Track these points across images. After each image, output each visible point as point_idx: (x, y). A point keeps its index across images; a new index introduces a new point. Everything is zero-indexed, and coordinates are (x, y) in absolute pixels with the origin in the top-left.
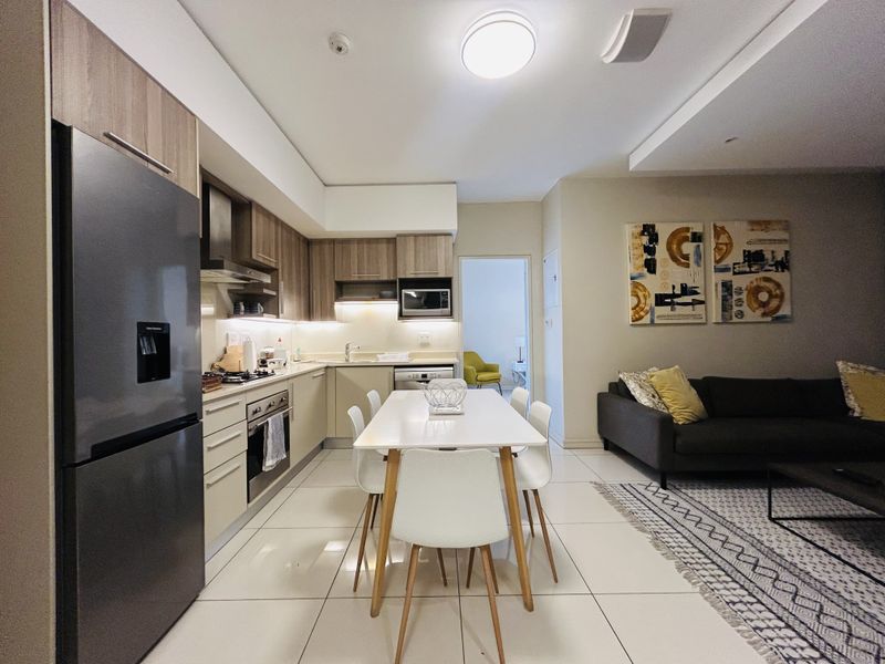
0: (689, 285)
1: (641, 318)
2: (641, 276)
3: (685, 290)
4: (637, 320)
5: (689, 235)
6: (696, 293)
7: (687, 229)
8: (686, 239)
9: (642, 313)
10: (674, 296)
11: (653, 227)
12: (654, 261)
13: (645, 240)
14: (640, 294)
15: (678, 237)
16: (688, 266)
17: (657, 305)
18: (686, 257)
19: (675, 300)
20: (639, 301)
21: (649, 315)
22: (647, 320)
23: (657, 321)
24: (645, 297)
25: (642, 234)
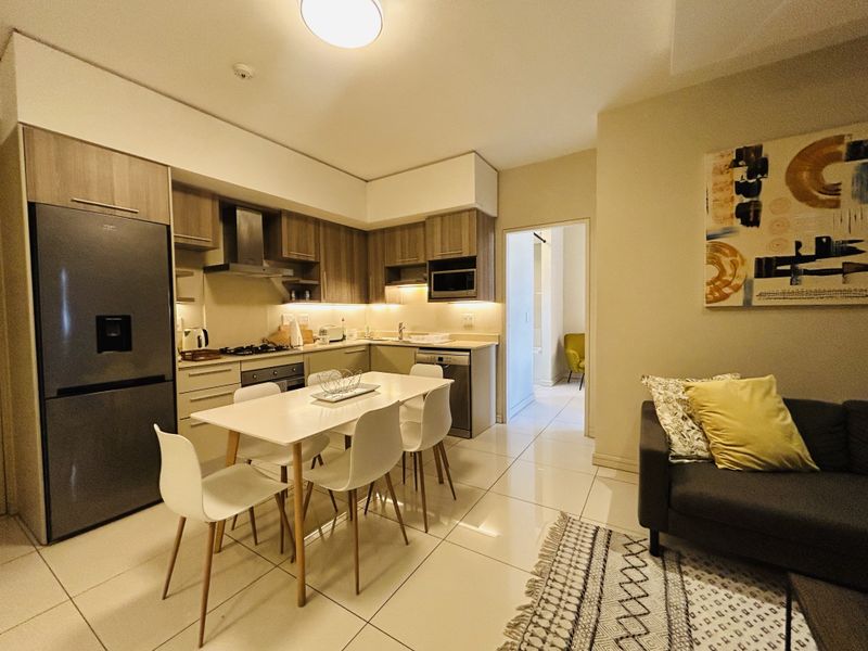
0: (834, 239)
1: (726, 296)
2: (728, 232)
3: (824, 248)
4: (717, 300)
5: (843, 149)
6: (855, 251)
7: (839, 139)
8: (835, 158)
9: (727, 290)
10: (800, 258)
11: (758, 150)
12: (758, 204)
13: (740, 174)
14: (726, 261)
15: (813, 158)
16: (837, 205)
17: (758, 275)
18: (835, 190)
19: (802, 266)
20: (722, 271)
21: (741, 293)
22: (737, 299)
23: (756, 302)
24: (734, 265)
25: (735, 164)
